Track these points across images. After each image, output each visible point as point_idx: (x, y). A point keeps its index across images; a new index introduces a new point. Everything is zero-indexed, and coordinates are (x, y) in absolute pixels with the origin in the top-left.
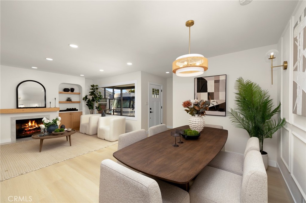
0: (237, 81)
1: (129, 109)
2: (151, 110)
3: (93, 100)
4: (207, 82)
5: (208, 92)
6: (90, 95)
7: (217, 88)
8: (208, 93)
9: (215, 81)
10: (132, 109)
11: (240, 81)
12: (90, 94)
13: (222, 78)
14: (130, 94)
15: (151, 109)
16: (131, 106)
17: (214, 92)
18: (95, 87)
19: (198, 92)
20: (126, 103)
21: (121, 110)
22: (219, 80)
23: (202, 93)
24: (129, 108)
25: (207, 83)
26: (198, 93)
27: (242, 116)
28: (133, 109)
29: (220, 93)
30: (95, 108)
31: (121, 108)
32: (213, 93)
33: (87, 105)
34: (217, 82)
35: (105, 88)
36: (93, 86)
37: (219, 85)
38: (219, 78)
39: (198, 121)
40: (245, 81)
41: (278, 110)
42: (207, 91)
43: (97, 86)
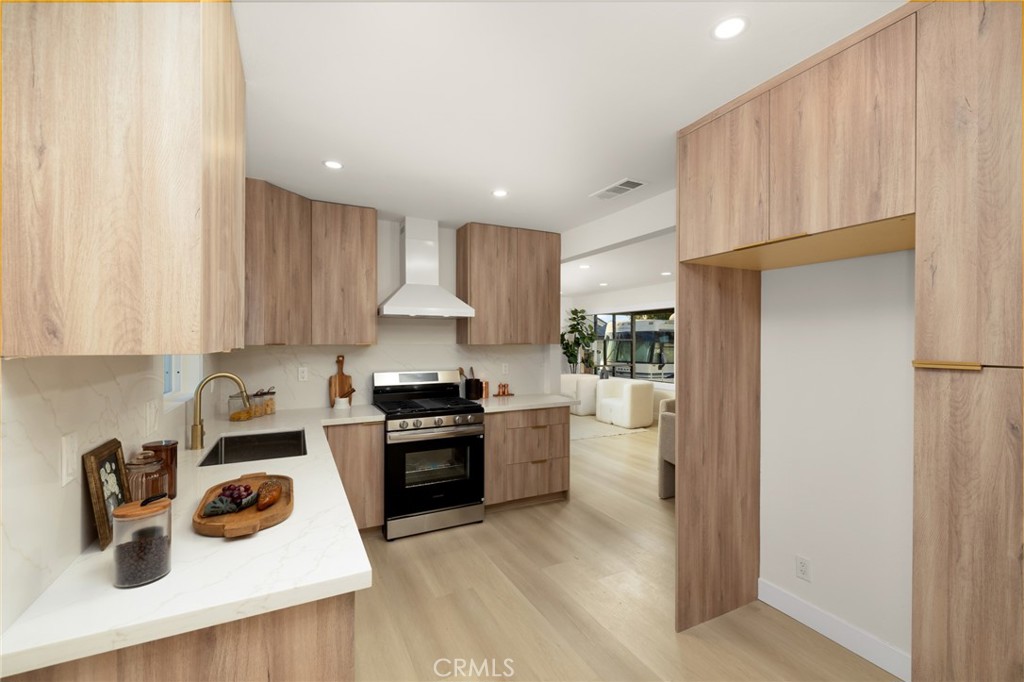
1: (650, 365)
3: (577, 343)
6: (570, 332)
10: (657, 366)
12: (569, 329)
14: (651, 323)
16: (655, 358)
18: (580, 315)
20: (640, 349)
21: (632, 370)
24: (651, 362)
28: (660, 368)
30: (579, 360)
31: (632, 362)
33: (564, 353)
35: (614, 315)
36: (575, 312)
43: (583, 311)
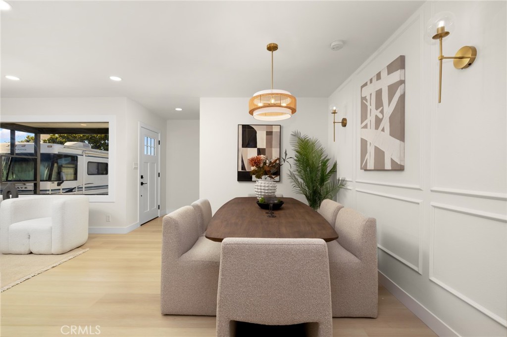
0: (292, 135)
1: (49, 183)
2: (142, 180)
4: (256, 132)
5: (258, 147)
7: (269, 143)
8: (258, 149)
9: (267, 132)
10: (56, 183)
11: (296, 135)
13: (276, 130)
14: (50, 146)
15: (142, 177)
16: (54, 176)
17: (265, 147)
19: (243, 147)
21: (35, 187)
22: (272, 132)
23: (249, 149)
24: (49, 179)
25: (257, 135)
26: (245, 149)
27: (300, 180)
28: (59, 185)
29: (273, 149)
31: (35, 179)
32: (265, 149)
34: (269, 134)
37: (272, 138)
38: (272, 128)
39: (271, 185)
40: (302, 136)
41: (334, 170)
42: (256, 146)
